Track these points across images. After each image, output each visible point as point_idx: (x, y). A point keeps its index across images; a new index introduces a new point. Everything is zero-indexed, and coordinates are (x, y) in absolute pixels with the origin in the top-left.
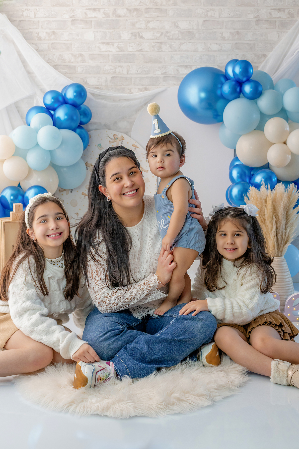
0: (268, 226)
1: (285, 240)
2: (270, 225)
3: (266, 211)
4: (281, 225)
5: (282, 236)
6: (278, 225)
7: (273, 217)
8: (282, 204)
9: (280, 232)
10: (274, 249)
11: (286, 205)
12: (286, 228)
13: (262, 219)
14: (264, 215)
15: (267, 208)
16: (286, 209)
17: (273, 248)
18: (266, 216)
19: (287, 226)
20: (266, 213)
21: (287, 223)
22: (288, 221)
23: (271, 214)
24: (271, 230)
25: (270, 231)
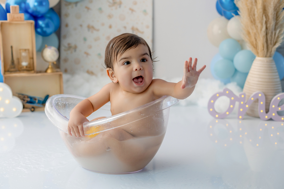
0: (257, 26)
1: (275, 41)
2: (259, 25)
3: (256, 11)
4: (271, 25)
5: (271, 36)
6: (268, 25)
7: (263, 16)
8: (272, 3)
9: (270, 32)
10: (263, 50)
11: (276, 5)
12: (275, 29)
13: (252, 19)
14: (254, 15)
15: (257, 8)
16: (276, 9)
17: (262, 48)
18: (256, 16)
19: (277, 27)
20: (256, 13)
21: (276, 24)
22: (278, 22)
23: (261, 14)
24: (261, 30)
25: (259, 31)
